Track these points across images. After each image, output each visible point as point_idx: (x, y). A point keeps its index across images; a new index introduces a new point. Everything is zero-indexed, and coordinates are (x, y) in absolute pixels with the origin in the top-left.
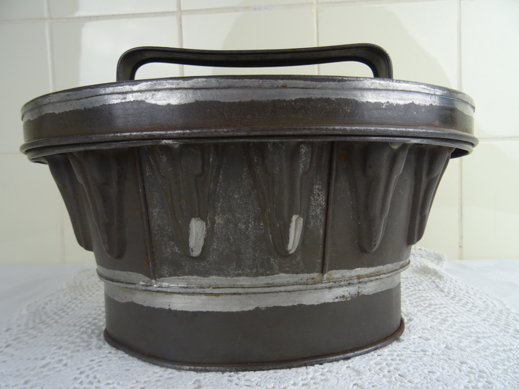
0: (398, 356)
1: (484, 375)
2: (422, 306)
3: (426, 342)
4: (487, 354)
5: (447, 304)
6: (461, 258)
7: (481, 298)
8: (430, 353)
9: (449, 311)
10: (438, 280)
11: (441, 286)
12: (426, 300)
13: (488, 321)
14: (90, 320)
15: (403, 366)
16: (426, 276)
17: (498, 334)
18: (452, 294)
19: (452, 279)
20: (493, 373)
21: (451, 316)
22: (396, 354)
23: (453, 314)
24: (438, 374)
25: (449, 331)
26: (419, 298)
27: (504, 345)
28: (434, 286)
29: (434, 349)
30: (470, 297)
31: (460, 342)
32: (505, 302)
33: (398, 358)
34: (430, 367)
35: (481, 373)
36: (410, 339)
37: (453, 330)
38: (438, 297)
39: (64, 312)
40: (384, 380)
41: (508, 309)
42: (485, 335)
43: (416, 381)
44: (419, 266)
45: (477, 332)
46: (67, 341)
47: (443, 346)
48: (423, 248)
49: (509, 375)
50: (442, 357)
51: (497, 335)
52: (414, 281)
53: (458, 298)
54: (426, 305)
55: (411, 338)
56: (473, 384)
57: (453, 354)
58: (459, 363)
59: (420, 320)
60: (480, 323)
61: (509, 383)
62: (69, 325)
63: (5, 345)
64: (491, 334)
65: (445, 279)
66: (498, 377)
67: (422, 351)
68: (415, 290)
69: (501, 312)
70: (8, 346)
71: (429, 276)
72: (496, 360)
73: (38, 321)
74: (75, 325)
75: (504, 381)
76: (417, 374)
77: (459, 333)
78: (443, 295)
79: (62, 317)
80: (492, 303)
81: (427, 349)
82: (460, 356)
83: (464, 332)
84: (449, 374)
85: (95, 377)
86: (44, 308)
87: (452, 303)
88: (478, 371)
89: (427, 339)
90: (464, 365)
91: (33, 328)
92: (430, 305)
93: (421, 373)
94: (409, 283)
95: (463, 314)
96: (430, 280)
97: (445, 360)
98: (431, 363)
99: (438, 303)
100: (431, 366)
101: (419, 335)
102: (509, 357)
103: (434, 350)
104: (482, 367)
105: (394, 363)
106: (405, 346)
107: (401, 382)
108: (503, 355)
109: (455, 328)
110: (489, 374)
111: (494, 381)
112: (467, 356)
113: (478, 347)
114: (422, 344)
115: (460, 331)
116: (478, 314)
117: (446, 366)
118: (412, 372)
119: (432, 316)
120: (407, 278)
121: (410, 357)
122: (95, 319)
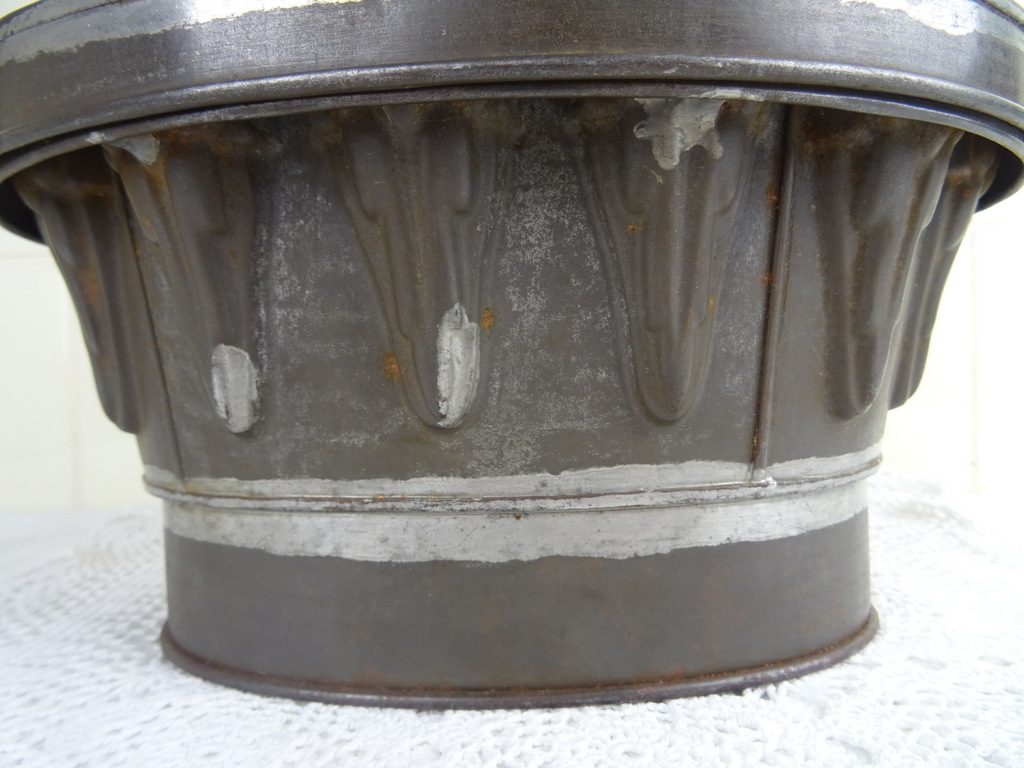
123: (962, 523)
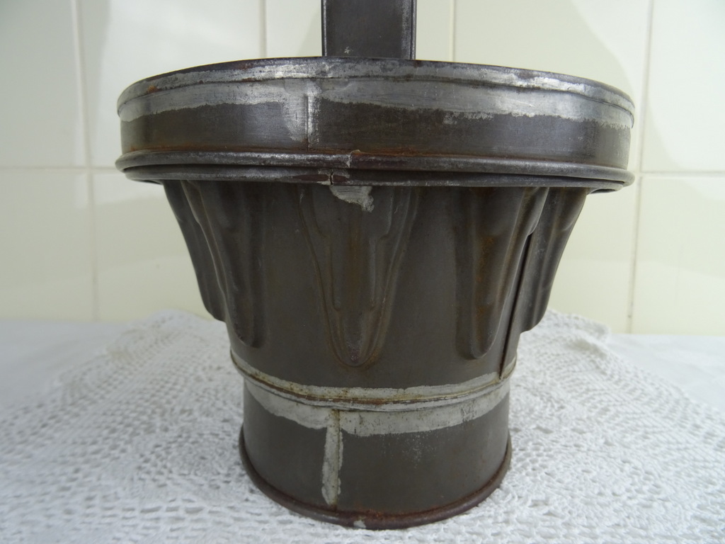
0: (545, 451)
1: (651, 477)
2: (576, 391)
3: (581, 436)
4: (656, 452)
5: (609, 390)
6: (629, 331)
7: (652, 384)
8: (585, 449)
9: (611, 399)
10: (598, 360)
11: (603, 367)
12: (582, 383)
13: (660, 413)
14: (147, 396)
15: (551, 463)
16: (584, 354)
17: (672, 428)
18: (616, 377)
19: (617, 358)
20: (662, 474)
21: (614, 405)
22: (542, 448)
23: (616, 403)
24: (595, 473)
25: (609, 423)
26: (573, 381)
27: (678, 443)
28: (594, 366)
29: (590, 444)
30: (638, 382)
31: (624, 437)
32: (683, 390)
33: (545, 453)
34: (584, 465)
35: (647, 475)
36: (560, 432)
37: (616, 422)
38: (598, 380)
39: (110, 385)
40: (528, 479)
41: (687, 399)
42: (655, 430)
43: (566, 481)
44: (574, 339)
45: (645, 426)
46: (121, 423)
47: (602, 441)
48: (580, 317)
49: (683, 479)
50: (600, 454)
51: (670, 430)
52: (567, 360)
53: (623, 383)
54: (582, 391)
55: (561, 430)
56: (637, 487)
57: (614, 451)
58: (621, 462)
59: (575, 409)
60: (649, 414)
61: (682, 488)
62: (120, 402)
63: (40, 425)
64: (663, 429)
65: (608, 358)
66: (668, 479)
67: (576, 446)
68: (568, 371)
69: (677, 402)
70: (44, 426)
71: (588, 353)
72: (666, 460)
73: (77, 395)
74: (128, 403)
75: (675, 485)
76: (568, 473)
77: (622, 426)
78: (605, 377)
79: (108, 392)
80: (667, 390)
81: (582, 443)
82: (622, 453)
83: (629, 425)
84: (608, 474)
85: (165, 467)
86: (81, 379)
87: (615, 389)
88: (643, 471)
89: (582, 432)
90: (627, 464)
91: (73, 404)
92: (588, 390)
93: (573, 472)
94: (561, 362)
95: (629, 403)
96: (588, 359)
97: (604, 458)
98: (586, 461)
99: (597, 387)
100: (586, 464)
101: (572, 427)
102: (683, 457)
103: (590, 446)
104: (649, 468)
105: (540, 459)
106: (554, 439)
107: (549, 481)
108: (676, 455)
109: (617, 420)
110: (657, 476)
111: (663, 485)
112: (631, 454)
113: (645, 443)
114: (576, 438)
115: (624, 424)
116: (648, 403)
117: (604, 465)
118: (562, 470)
119: (590, 404)
120: (558, 355)
121: (560, 452)
122: (153, 396)
123: (602, 355)
